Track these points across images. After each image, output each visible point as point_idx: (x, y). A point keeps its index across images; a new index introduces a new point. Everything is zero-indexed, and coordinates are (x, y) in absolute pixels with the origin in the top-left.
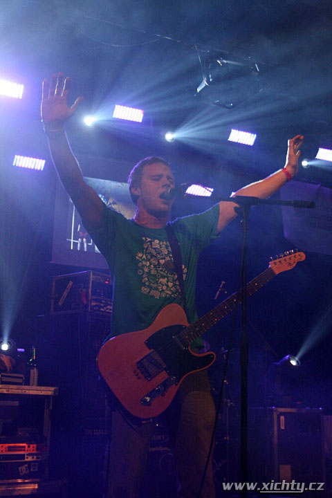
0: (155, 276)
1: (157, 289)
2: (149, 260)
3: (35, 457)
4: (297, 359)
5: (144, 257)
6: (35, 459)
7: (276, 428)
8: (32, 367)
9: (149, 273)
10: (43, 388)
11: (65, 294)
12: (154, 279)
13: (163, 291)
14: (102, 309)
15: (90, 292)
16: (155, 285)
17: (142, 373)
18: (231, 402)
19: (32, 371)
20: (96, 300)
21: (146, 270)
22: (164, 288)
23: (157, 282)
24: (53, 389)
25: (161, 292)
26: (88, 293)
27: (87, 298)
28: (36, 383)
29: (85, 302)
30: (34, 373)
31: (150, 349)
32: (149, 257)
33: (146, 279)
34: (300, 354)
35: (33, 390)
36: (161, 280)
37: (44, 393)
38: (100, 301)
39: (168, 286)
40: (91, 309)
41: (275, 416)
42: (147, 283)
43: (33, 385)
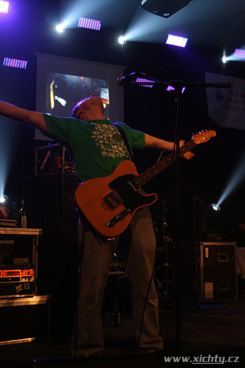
0: (108, 144)
1: (112, 152)
2: (102, 135)
3: (27, 279)
4: (217, 206)
5: (98, 133)
6: (27, 281)
7: (202, 256)
8: (23, 215)
9: (104, 143)
10: (31, 230)
11: (45, 160)
12: (108, 146)
13: (116, 153)
14: (73, 172)
15: (64, 159)
16: (110, 150)
17: (107, 205)
18: (169, 238)
19: (22, 217)
20: (68, 165)
21: (101, 142)
22: (117, 151)
23: (111, 148)
24: (38, 230)
25: (115, 153)
26: (62, 159)
27: (61, 163)
28: (25, 226)
29: (60, 166)
30: (24, 219)
31: (112, 190)
32: (101, 133)
33: (103, 147)
34: (220, 202)
35: (24, 231)
36: (113, 146)
37: (31, 233)
38: (71, 165)
39: (119, 150)
40: (65, 171)
41: (201, 248)
42: (104, 149)
43: (24, 227)
